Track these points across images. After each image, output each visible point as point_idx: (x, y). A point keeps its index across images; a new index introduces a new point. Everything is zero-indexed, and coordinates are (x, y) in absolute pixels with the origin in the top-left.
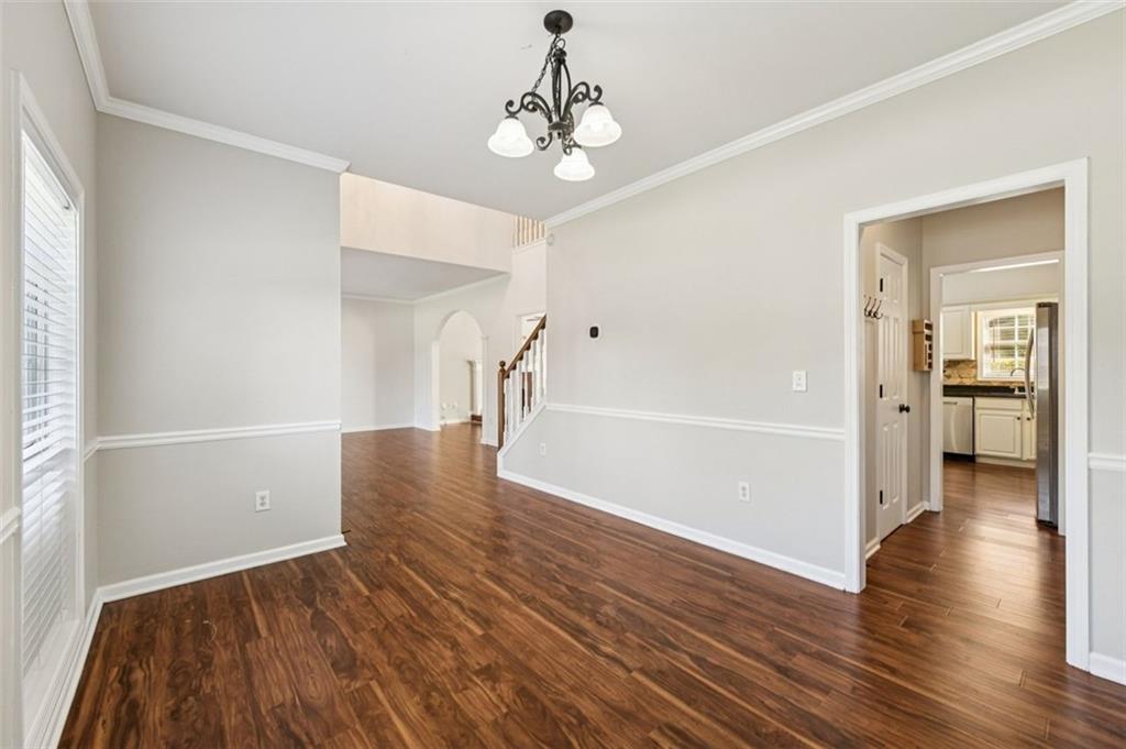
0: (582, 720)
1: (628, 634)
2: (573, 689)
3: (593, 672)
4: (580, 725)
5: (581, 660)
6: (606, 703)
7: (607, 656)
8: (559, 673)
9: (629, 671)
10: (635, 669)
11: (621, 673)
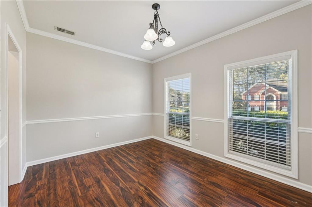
0: (152, 173)
1: (134, 193)
2: (153, 178)
3: (148, 182)
4: (152, 172)
5: (150, 185)
6: (146, 176)
7: (143, 186)
8: (156, 182)
9: (138, 182)
10: (136, 182)
11: (141, 182)
